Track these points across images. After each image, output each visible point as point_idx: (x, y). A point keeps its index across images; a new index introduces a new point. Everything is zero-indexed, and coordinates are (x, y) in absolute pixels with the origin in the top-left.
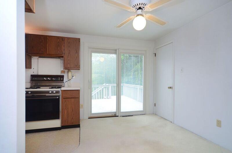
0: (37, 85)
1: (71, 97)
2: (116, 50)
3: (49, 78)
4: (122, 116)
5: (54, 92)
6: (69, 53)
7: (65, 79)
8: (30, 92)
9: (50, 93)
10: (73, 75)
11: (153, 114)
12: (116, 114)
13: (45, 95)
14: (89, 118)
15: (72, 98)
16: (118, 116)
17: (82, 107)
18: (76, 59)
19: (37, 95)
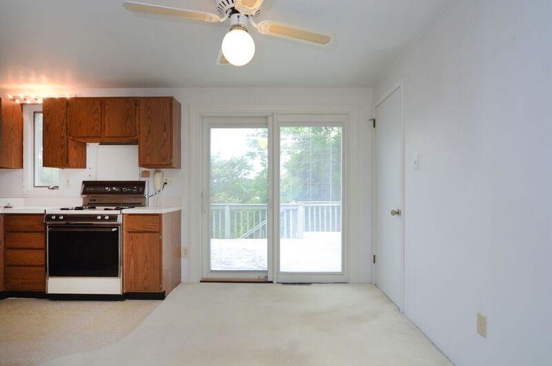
0: (94, 202)
1: (141, 229)
2: (267, 117)
3: (114, 188)
4: (283, 283)
5: (107, 218)
6: (149, 131)
7: (149, 190)
8: (62, 217)
9: (99, 220)
10: (166, 180)
11: (371, 283)
12: (267, 277)
13: (92, 224)
14: (201, 282)
15: (145, 232)
16: (272, 282)
17: (186, 254)
18: (163, 145)
19: (76, 224)
